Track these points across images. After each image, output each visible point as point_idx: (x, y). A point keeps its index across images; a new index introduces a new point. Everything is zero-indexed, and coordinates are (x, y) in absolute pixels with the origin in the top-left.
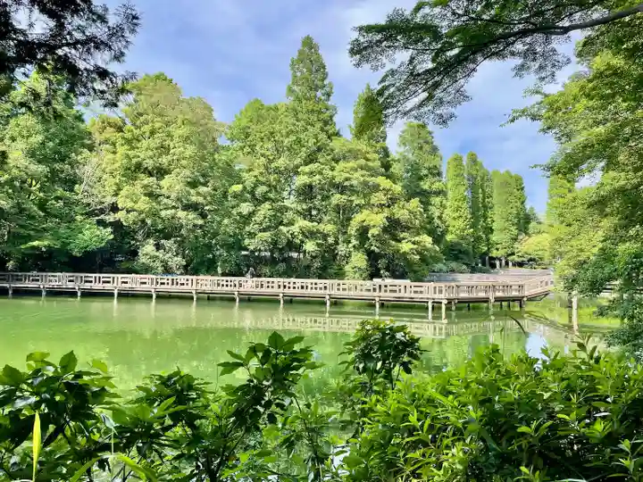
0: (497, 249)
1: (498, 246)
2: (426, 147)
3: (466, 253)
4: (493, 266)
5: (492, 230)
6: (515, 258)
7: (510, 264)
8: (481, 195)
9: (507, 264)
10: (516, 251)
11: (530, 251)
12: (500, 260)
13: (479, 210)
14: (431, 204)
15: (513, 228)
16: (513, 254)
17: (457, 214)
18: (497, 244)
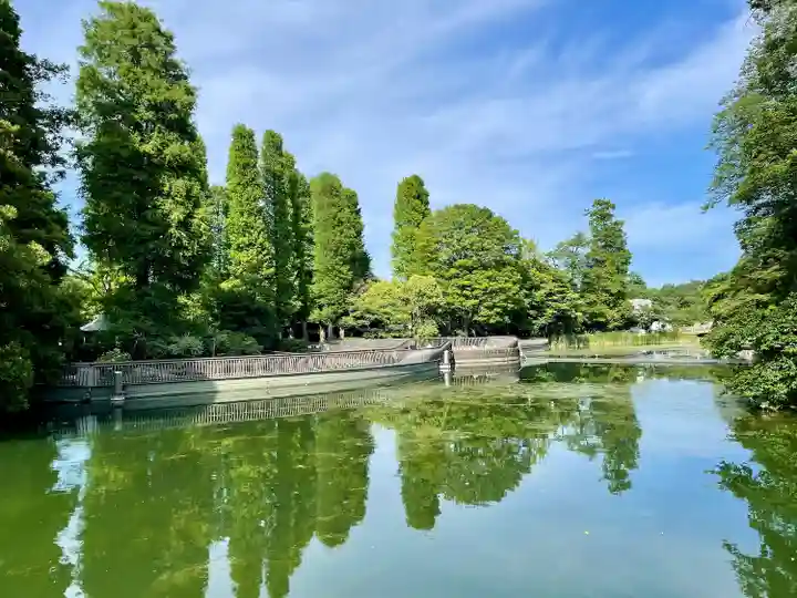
0: (321, 307)
1: (322, 301)
2: (147, 57)
3: (261, 313)
4: (316, 339)
5: (310, 274)
6: (349, 321)
7: (342, 332)
8: (291, 211)
9: (336, 332)
10: (351, 308)
11: (374, 308)
12: (326, 328)
13: (288, 237)
14: (160, 193)
15: (345, 269)
16: (346, 314)
17: (245, 239)
18: (320, 297)
